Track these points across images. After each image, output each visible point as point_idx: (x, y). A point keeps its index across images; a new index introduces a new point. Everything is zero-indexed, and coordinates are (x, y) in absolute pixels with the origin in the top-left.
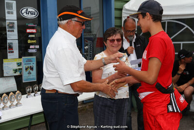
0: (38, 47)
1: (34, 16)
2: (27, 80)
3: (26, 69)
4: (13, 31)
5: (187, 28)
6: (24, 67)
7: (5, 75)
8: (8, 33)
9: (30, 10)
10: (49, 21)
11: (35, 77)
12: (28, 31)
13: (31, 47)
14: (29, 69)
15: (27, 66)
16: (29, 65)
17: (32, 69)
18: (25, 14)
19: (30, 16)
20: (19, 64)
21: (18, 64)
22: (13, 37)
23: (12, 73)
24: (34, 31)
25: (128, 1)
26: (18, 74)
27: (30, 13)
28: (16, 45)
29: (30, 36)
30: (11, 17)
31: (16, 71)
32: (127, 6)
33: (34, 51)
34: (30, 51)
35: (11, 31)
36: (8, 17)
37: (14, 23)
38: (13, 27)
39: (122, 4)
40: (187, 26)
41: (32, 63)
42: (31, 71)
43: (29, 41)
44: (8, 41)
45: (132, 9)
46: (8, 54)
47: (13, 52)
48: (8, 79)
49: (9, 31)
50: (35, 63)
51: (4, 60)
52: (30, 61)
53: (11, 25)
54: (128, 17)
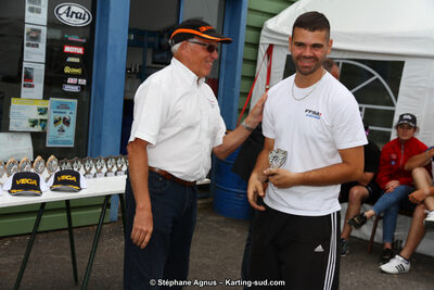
0: (83, 82)
1: (82, 21)
2: (55, 142)
3: (56, 122)
4: (37, 46)
5: (377, 79)
6: (51, 117)
7: (12, 128)
8: (26, 48)
9: (76, 9)
10: (110, 34)
11: (72, 139)
12: (67, 49)
13: (70, 80)
14: (61, 123)
15: (58, 116)
16: (62, 116)
17: (67, 122)
18: (64, 17)
19: (73, 21)
20: (43, 111)
21: (40, 110)
22: (35, 58)
23: (26, 126)
24: (80, 51)
25: (275, 15)
26: (38, 129)
27: (75, 15)
28: (39, 72)
29: (70, 59)
30: (36, 18)
31: (34, 123)
32: (271, 24)
33: (76, 89)
34: (67, 88)
35: (33, 46)
36: (30, 17)
37: (40, 31)
38: (37, 38)
39: (260, 17)
40: (377, 76)
41: (68, 111)
42: (65, 127)
43: (67, 70)
44: (25, 65)
45: (280, 31)
46: (23, 89)
47: (32, 86)
48: (18, 136)
49: (28, 45)
50: (75, 112)
51: (13, 99)
52: (66, 107)
53: (34, 35)
54: (271, 46)
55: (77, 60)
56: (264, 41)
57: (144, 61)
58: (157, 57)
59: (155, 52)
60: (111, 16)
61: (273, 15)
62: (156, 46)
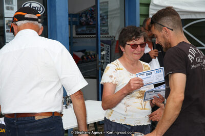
8: (6, 34)
30: (11, 13)
36: (7, 13)
49: (8, 31)
53: (10, 24)
57: (72, 33)
59: (77, 27)
62: (78, 24)
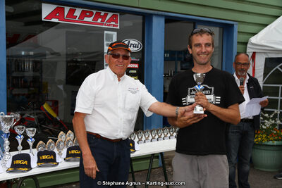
1: (137, 49)
9: (133, 42)
10: (153, 55)
19: (132, 49)
24: (136, 66)
25: (256, 34)
27: (132, 46)
29: (131, 71)
32: (253, 40)
39: (246, 36)
45: (259, 44)
54: (254, 53)
55: (135, 72)
56: (250, 51)
57: (176, 69)
58: (184, 65)
59: (182, 63)
60: (153, 44)
61: (254, 34)
62: (183, 59)
